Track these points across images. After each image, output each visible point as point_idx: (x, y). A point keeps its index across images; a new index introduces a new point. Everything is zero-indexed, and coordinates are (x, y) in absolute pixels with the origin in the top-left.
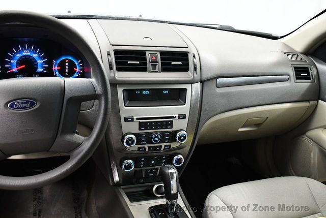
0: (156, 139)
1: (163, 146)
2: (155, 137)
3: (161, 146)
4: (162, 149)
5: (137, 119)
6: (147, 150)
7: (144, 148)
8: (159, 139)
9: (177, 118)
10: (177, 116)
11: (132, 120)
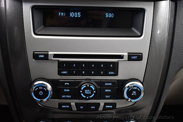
0: (87, 92)
1: (102, 104)
2: (84, 89)
3: (99, 104)
4: (101, 108)
5: (56, 56)
6: (74, 108)
7: (69, 104)
8: (92, 93)
9: (126, 58)
10: (126, 54)
11: (46, 57)
